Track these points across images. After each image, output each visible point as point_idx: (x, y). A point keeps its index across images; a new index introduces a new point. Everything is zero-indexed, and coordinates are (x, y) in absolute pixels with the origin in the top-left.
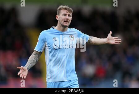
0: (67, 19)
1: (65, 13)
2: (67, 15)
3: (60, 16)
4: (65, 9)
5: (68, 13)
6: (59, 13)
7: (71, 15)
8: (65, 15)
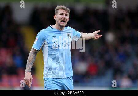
0: (64, 18)
2: (64, 15)
3: (57, 16)
4: (62, 8)
5: (65, 13)
6: (57, 12)
7: (68, 14)
8: (62, 14)
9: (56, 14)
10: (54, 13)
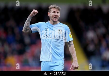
1: (55, 11)
3: (51, 13)
4: (55, 7)
9: (50, 12)
10: (48, 11)
